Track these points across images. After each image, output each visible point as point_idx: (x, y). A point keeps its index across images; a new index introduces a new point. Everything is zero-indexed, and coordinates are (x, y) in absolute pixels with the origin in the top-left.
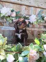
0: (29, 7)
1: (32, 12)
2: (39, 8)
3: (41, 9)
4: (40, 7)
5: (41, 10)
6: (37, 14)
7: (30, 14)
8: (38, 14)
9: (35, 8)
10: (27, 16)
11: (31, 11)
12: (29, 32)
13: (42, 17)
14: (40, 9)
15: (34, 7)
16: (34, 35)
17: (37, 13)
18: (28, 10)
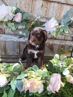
0: (49, 3)
1: (54, 12)
2: (68, 5)
3: (71, 7)
4: (69, 3)
5: (71, 9)
6: (62, 16)
9: (59, 5)
10: (42, 20)
11: (51, 10)
13: (70, 22)
15: (59, 3)
16: (54, 50)
17: (63, 14)
18: (46, 9)
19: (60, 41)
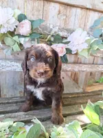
3: (100, 14)
4: (97, 8)
6: (88, 27)
7: (71, 27)
8: (92, 28)
9: (83, 12)
10: (61, 34)
11: (72, 19)
12: (67, 75)
14: (96, 13)
15: (82, 8)
16: (79, 82)
18: (65, 17)
19: (90, 66)
